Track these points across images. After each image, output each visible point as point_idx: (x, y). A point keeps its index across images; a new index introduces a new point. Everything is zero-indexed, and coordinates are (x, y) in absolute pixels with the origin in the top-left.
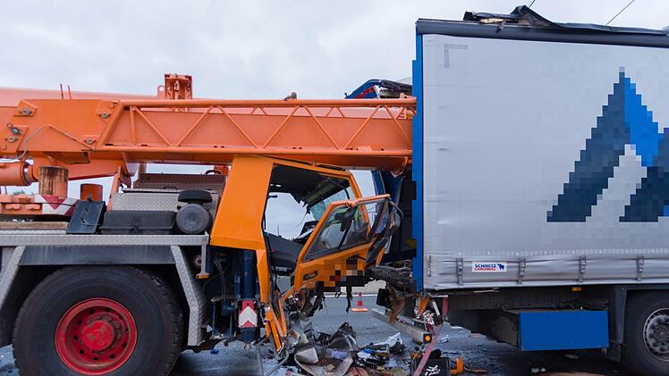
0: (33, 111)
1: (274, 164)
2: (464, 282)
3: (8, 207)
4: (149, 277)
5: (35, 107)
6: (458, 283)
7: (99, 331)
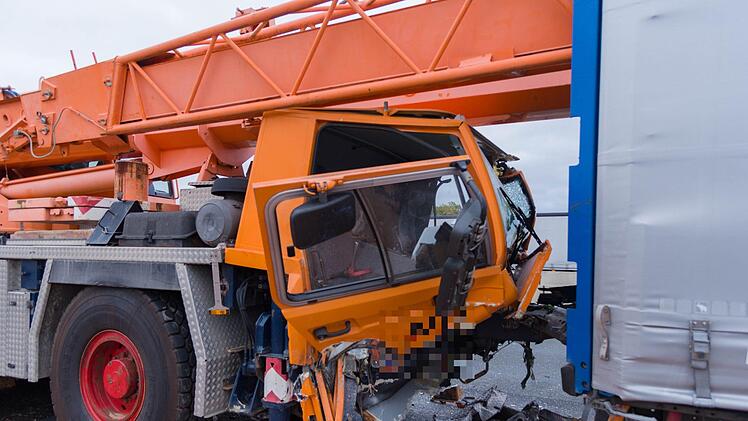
0: (53, 92)
1: (318, 121)
2: (712, 389)
3: (52, 212)
4: (157, 308)
5: (54, 86)
6: (694, 388)
7: (116, 374)
